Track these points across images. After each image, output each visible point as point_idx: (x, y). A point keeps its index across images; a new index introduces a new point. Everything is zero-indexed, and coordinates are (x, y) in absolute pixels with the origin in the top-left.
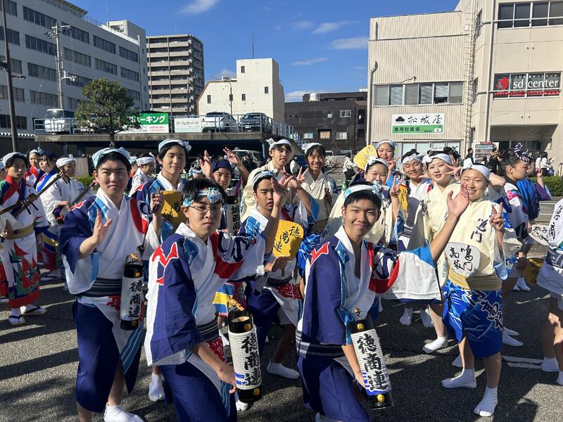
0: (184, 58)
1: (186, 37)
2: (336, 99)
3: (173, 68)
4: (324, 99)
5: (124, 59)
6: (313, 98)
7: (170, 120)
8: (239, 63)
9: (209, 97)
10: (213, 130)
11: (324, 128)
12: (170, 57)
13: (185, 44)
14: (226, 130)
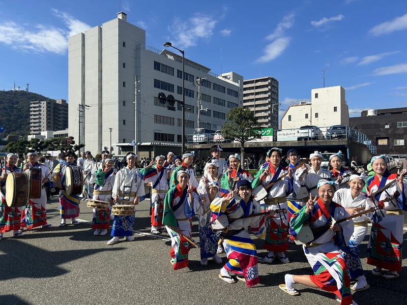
0: (265, 92)
1: (267, 79)
2: (392, 113)
3: (257, 99)
4: (381, 113)
5: (230, 96)
6: (370, 113)
7: (274, 133)
8: (314, 92)
9: (290, 117)
10: (306, 139)
11: (381, 136)
12: (256, 93)
13: (267, 83)
14: (315, 138)
